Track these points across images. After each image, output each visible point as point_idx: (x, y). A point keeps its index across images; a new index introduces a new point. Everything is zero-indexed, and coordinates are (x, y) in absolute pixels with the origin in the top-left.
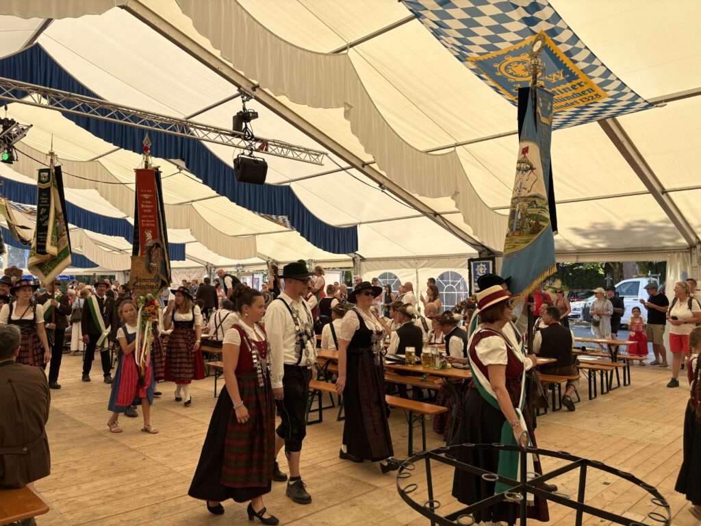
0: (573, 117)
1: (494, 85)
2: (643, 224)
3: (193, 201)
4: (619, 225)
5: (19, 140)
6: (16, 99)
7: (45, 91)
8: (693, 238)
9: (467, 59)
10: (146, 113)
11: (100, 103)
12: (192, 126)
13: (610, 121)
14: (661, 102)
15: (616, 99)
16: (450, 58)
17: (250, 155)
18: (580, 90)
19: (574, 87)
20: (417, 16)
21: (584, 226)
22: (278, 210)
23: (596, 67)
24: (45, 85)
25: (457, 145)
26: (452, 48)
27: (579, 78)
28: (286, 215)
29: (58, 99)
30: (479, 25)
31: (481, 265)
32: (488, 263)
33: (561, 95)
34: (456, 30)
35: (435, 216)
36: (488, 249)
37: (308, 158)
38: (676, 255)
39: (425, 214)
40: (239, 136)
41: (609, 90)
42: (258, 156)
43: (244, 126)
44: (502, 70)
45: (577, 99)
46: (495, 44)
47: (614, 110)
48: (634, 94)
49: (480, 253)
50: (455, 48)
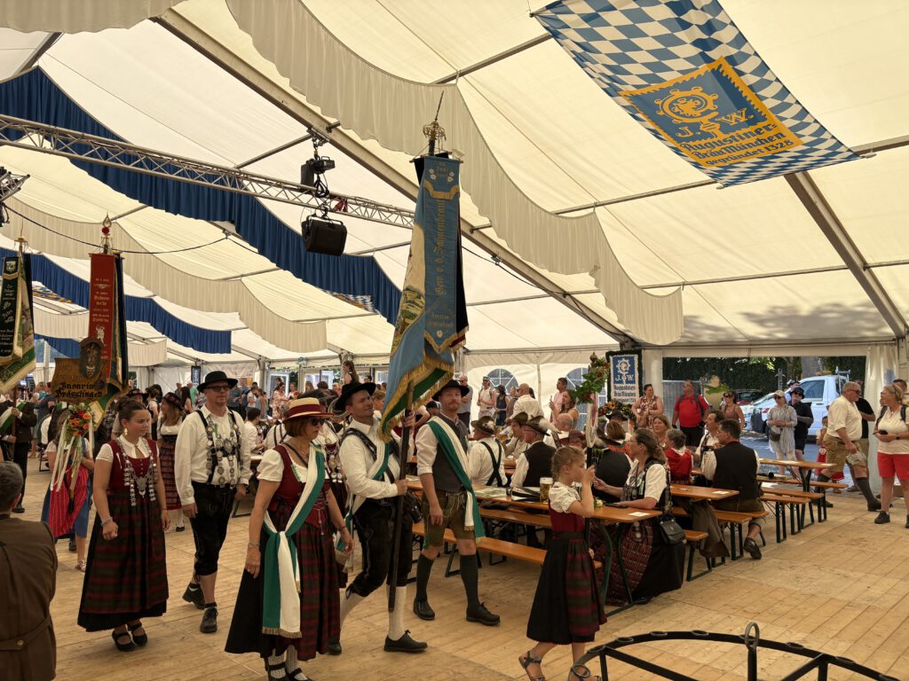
0: (753, 170)
1: (652, 128)
2: (837, 309)
3: (243, 276)
4: (805, 309)
5: (11, 195)
6: (8, 141)
7: (48, 130)
8: (901, 327)
9: (620, 93)
10: (185, 161)
11: (124, 147)
12: (247, 179)
13: (800, 176)
14: (868, 151)
15: (812, 147)
16: (595, 91)
17: (323, 217)
18: (766, 135)
19: (758, 132)
20: (555, 35)
21: (760, 310)
22: (359, 288)
23: (790, 105)
24: (47, 123)
25: (596, 205)
26: (600, 79)
27: (766, 119)
28: (368, 294)
29: (67, 142)
30: (638, 49)
31: (624, 360)
32: (633, 358)
33: (741, 141)
34: (607, 55)
35: (564, 296)
36: (632, 340)
37: (399, 221)
38: (878, 348)
39: (551, 294)
40: (310, 192)
41: (804, 136)
42: (335, 217)
43: (315, 179)
44: (665, 108)
45: (761, 147)
46: (658, 74)
47: (808, 161)
48: (835, 141)
49: (622, 345)
50: (603, 78)
